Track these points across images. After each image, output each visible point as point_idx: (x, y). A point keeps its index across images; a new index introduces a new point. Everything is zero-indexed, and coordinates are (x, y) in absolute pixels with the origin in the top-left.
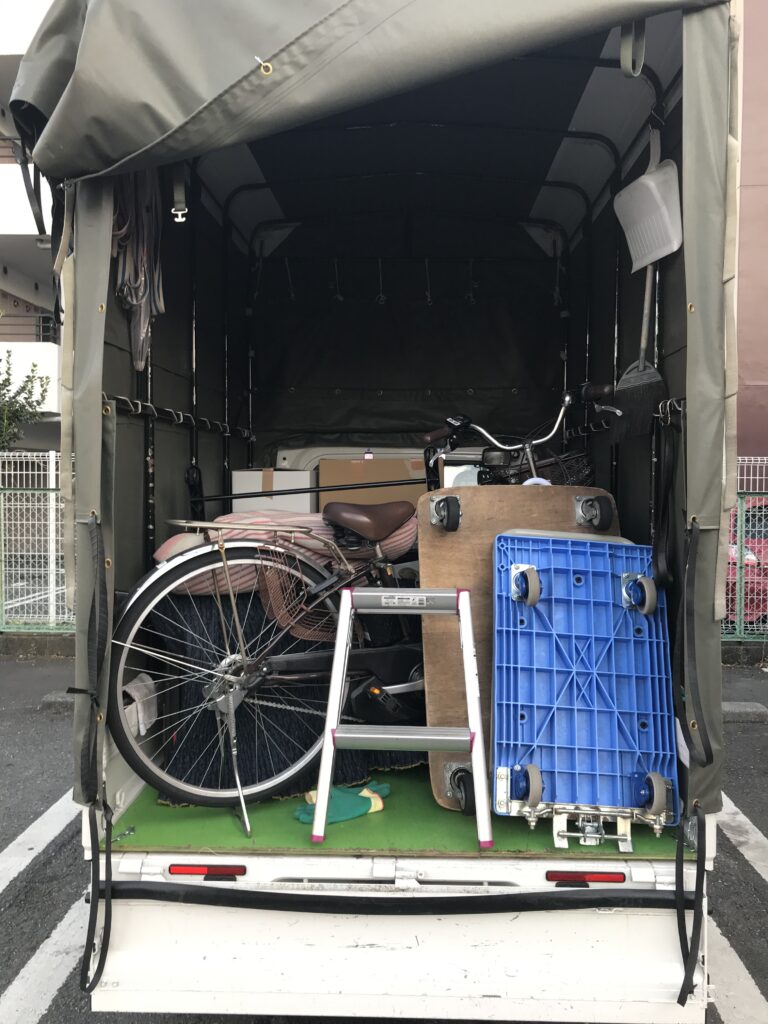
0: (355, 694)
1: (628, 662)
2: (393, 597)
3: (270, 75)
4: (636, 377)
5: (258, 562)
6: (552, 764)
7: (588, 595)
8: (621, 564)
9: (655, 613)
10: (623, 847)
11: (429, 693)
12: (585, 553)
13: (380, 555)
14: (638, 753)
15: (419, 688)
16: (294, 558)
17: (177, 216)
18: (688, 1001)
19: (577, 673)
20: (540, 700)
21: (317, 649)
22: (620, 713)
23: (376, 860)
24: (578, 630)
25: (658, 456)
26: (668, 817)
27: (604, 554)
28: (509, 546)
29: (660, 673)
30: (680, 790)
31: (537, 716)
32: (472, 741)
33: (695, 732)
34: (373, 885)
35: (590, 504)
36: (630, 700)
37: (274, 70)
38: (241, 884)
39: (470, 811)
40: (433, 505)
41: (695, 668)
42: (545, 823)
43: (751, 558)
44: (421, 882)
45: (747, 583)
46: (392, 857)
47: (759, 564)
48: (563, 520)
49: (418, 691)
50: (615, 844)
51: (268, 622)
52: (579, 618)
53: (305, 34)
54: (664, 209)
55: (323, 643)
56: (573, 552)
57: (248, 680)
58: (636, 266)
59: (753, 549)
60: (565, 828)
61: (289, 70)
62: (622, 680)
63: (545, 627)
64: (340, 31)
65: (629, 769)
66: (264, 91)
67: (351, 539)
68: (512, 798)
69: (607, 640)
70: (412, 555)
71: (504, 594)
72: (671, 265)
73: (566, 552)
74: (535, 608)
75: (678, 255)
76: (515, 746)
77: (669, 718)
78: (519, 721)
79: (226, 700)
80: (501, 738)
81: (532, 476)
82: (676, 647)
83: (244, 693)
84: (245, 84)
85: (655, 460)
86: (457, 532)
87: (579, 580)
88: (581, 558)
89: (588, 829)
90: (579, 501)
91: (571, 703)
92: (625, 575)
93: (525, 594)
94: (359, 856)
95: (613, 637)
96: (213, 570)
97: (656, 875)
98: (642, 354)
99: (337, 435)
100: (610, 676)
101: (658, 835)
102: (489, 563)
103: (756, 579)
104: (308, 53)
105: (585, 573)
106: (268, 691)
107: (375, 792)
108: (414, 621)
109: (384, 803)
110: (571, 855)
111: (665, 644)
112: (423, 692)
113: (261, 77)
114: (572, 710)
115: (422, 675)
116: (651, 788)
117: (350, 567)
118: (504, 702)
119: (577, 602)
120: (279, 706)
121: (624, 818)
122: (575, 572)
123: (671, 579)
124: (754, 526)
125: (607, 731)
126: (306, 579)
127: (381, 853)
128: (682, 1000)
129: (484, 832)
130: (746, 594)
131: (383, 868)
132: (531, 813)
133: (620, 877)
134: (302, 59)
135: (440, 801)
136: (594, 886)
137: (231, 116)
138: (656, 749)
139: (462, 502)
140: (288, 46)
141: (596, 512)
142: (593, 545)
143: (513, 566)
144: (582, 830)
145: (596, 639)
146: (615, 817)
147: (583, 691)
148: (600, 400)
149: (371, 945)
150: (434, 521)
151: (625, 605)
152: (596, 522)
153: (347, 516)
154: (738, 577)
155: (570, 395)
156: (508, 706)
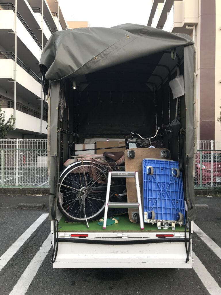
0: (111, 196)
1: (174, 188)
2: (121, 173)
3: (97, 59)
4: (174, 123)
5: (90, 165)
6: (157, 211)
7: (164, 173)
8: (171, 166)
9: (179, 177)
10: (173, 229)
11: (128, 196)
12: (163, 163)
13: (116, 164)
14: (176, 209)
15: (126, 195)
16: (97, 165)
17: (74, 88)
18: (188, 263)
19: (162, 191)
20: (154, 197)
21: (103, 185)
22: (172, 200)
23: (118, 233)
24: (162, 181)
25: (180, 141)
26: (183, 223)
27: (168, 164)
28: (146, 162)
29: (181, 191)
30: (185, 217)
31: (153, 200)
32: (139, 205)
33: (189, 202)
34: (117, 238)
35: (164, 152)
36: (174, 197)
37: (97, 58)
38: (87, 238)
39: (138, 222)
40: (128, 152)
41: (188, 188)
42: (156, 224)
43: (204, 167)
44: (128, 237)
45: (203, 174)
46: (121, 232)
47: (206, 169)
48: (158, 156)
49: (125, 196)
50: (171, 228)
51: (91, 179)
52: (162, 178)
53: (104, 51)
54: (180, 86)
55: (104, 184)
56: (161, 163)
57: (88, 192)
58: (174, 98)
59: (204, 165)
60: (160, 225)
61: (100, 58)
62: (172, 192)
63: (155, 180)
64: (111, 50)
65: (174, 213)
66: (95, 63)
67: (110, 160)
68: (148, 218)
69: (169, 183)
70: (123, 164)
71: (145, 173)
72: (182, 98)
73: (159, 163)
74: (153, 176)
75: (184, 96)
76: (149, 207)
77: (183, 201)
78: (149, 202)
79: (83, 197)
80: (145, 205)
81: (150, 146)
82: (184, 185)
83: (87, 195)
84: (91, 61)
85: (179, 142)
86: (134, 159)
87: (162, 170)
88: (163, 165)
89: (165, 225)
90: (162, 151)
91: (161, 197)
92: (172, 168)
93: (150, 173)
94: (114, 232)
95: (170, 182)
96: (79, 168)
97: (180, 235)
98: (176, 118)
99: (100, 135)
100: (169, 191)
101: (181, 226)
102: (141, 166)
103: (205, 173)
104: (105, 55)
105: (164, 168)
106: (92, 195)
107: (116, 219)
108: (124, 179)
109: (118, 222)
110: (162, 231)
111: (182, 184)
112: (126, 196)
113: (94, 60)
114: (161, 199)
115: (126, 192)
116: (179, 216)
117: (110, 167)
118: (146, 197)
119: (162, 175)
120: (94, 199)
121: (173, 222)
122: (161, 168)
123: (183, 169)
124: (204, 159)
125: (169, 204)
126: (100, 170)
127: (119, 231)
128: (186, 262)
129: (142, 226)
130: (203, 177)
131: (120, 234)
132: (153, 221)
133: (173, 235)
134: (103, 56)
135: (131, 221)
136: (166, 237)
137: (88, 68)
138: (180, 207)
139: (135, 152)
140: (100, 53)
141: (166, 154)
142: (165, 162)
143: (147, 167)
144: (164, 225)
145: (166, 183)
146: (171, 222)
147: (164, 194)
148: (166, 128)
149: (117, 252)
150: (128, 156)
151: (173, 175)
152: (166, 156)
153: (109, 155)
154: (200, 172)
155: (159, 127)
156: (147, 198)
